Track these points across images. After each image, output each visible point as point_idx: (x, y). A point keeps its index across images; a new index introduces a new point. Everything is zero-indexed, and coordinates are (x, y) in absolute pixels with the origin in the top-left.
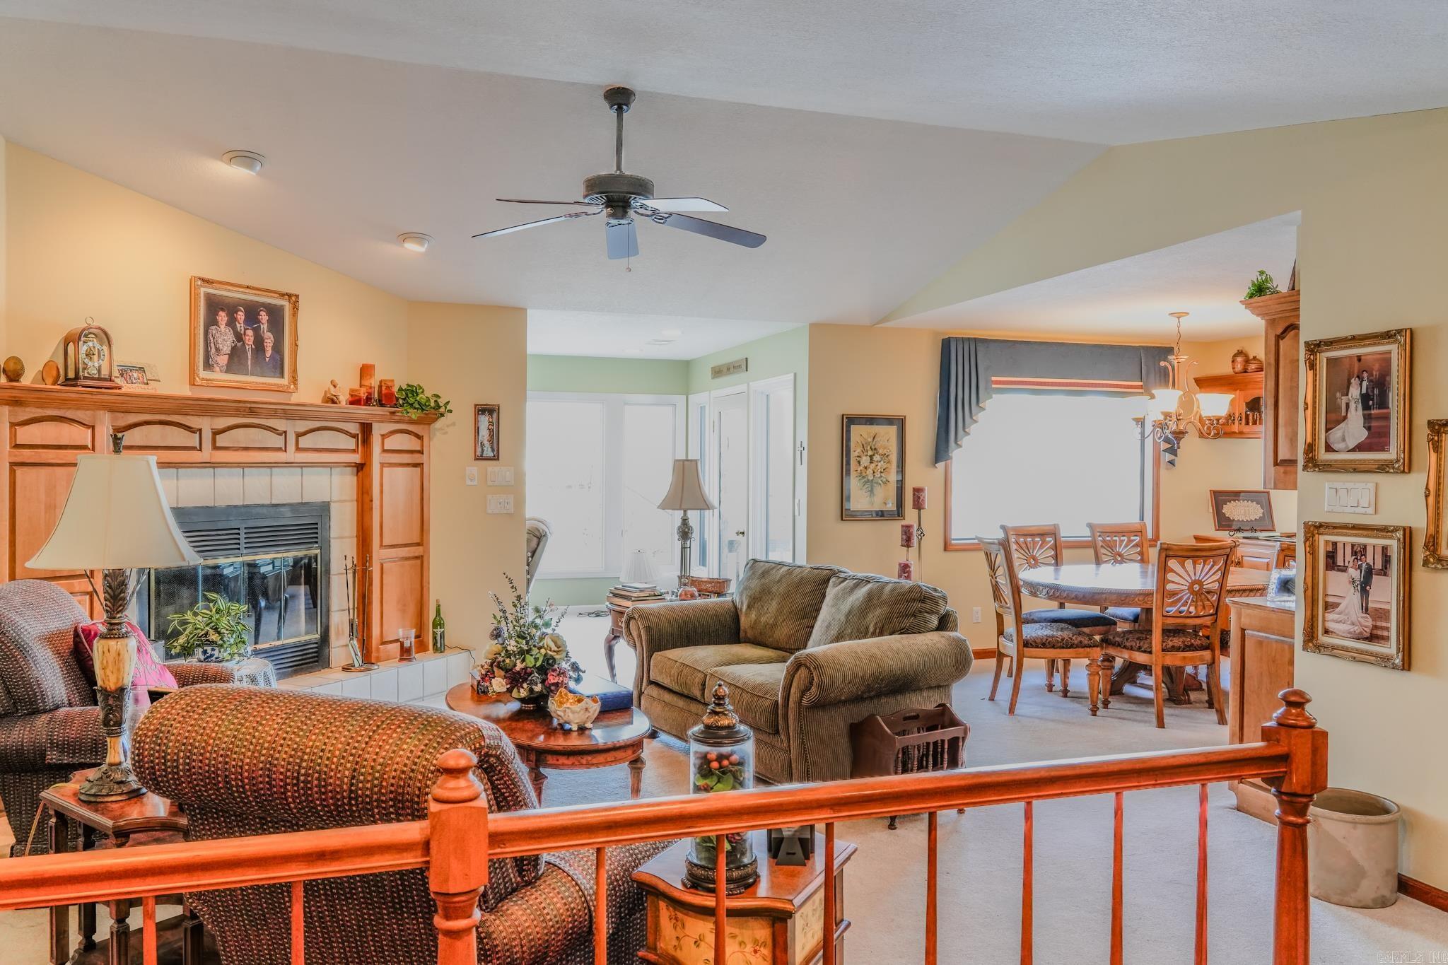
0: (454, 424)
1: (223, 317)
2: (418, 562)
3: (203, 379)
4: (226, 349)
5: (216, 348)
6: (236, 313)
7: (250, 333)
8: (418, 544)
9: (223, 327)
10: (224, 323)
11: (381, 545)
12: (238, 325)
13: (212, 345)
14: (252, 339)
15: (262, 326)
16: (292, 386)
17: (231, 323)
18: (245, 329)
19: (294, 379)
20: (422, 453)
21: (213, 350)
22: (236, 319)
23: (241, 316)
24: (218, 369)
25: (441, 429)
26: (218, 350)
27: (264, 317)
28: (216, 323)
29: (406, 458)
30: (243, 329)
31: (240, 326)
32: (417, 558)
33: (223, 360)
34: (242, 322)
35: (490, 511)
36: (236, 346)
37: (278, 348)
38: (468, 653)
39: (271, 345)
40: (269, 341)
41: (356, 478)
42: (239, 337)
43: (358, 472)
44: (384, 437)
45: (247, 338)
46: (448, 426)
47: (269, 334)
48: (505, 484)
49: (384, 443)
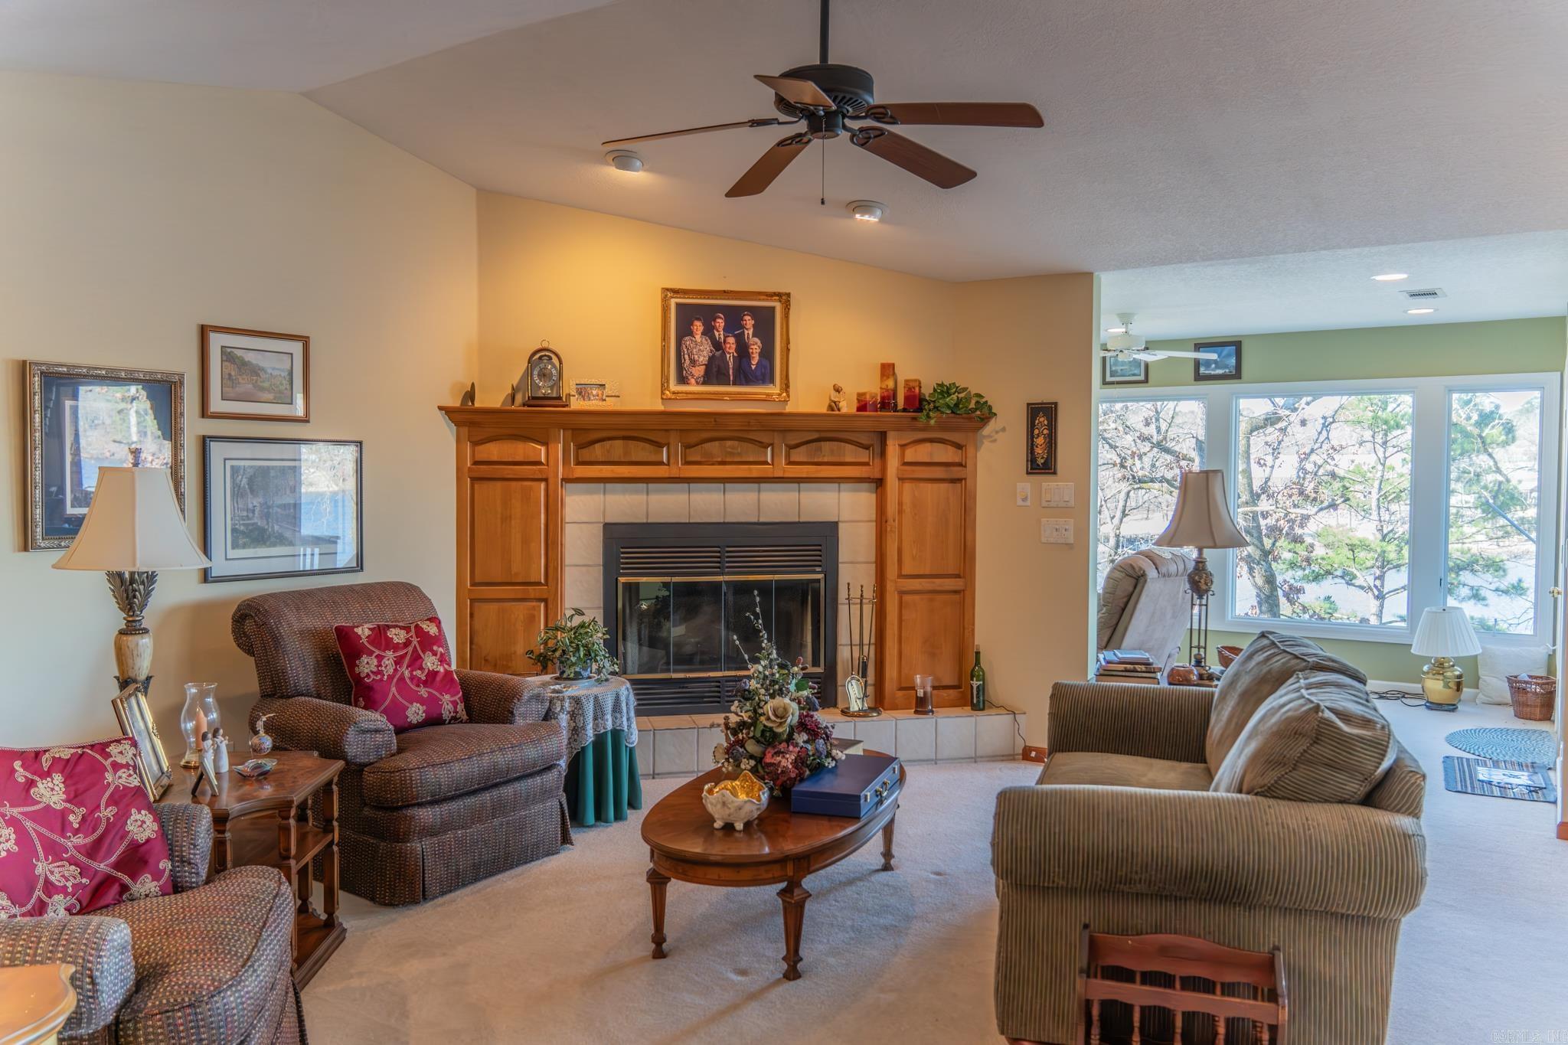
0: (1004, 430)
1: (698, 327)
2: (957, 597)
3: (674, 393)
4: (703, 359)
5: (690, 359)
6: (715, 321)
7: (731, 340)
8: (958, 576)
9: (698, 338)
10: (699, 332)
11: (901, 576)
12: (717, 334)
13: (686, 356)
14: (734, 346)
15: (746, 332)
16: (784, 394)
17: (708, 331)
18: (725, 337)
19: (786, 387)
20: (965, 467)
21: (688, 362)
22: (714, 327)
23: (720, 323)
24: (693, 381)
25: (989, 436)
26: (693, 362)
27: (749, 322)
28: (691, 334)
29: (939, 473)
30: (722, 337)
31: (719, 334)
32: (956, 592)
33: (699, 371)
34: (721, 329)
35: (1044, 540)
36: (714, 355)
37: (767, 353)
38: (1012, 716)
39: (758, 351)
40: (756, 347)
41: (874, 496)
42: (717, 345)
43: (877, 488)
44: (903, 447)
45: (728, 346)
46: (997, 432)
47: (756, 340)
48: (1064, 505)
49: (903, 455)
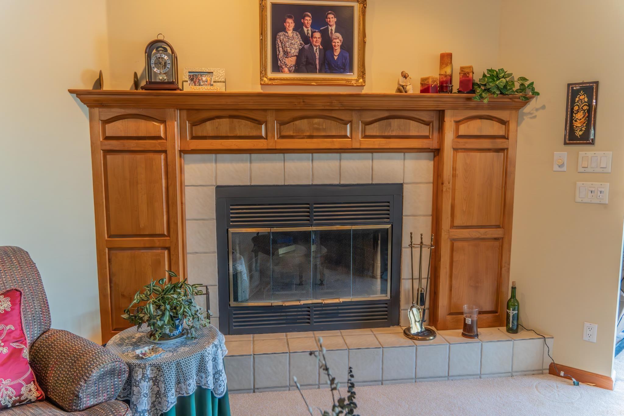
0: (543, 107)
1: (290, 24)
2: (497, 243)
3: (271, 79)
4: (294, 51)
5: (284, 51)
6: (304, 18)
7: (318, 35)
8: (498, 227)
9: (290, 33)
10: (291, 28)
11: (452, 226)
12: (305, 29)
13: (281, 49)
14: (320, 40)
15: (330, 28)
16: (361, 80)
17: (298, 28)
18: (313, 33)
19: (363, 74)
20: (508, 139)
21: (282, 53)
22: (303, 24)
23: (308, 20)
24: (286, 70)
25: (530, 113)
26: (286, 54)
27: (332, 19)
28: (284, 29)
29: (486, 144)
30: (310, 32)
31: (308, 30)
32: (496, 239)
33: (291, 61)
34: (309, 26)
35: (578, 200)
36: (303, 48)
37: (347, 46)
38: (542, 340)
39: (340, 44)
40: (338, 40)
41: (432, 163)
42: (306, 40)
43: (434, 157)
44: (458, 123)
45: (315, 40)
46: (537, 110)
47: (338, 35)
48: (601, 170)
49: (457, 129)
